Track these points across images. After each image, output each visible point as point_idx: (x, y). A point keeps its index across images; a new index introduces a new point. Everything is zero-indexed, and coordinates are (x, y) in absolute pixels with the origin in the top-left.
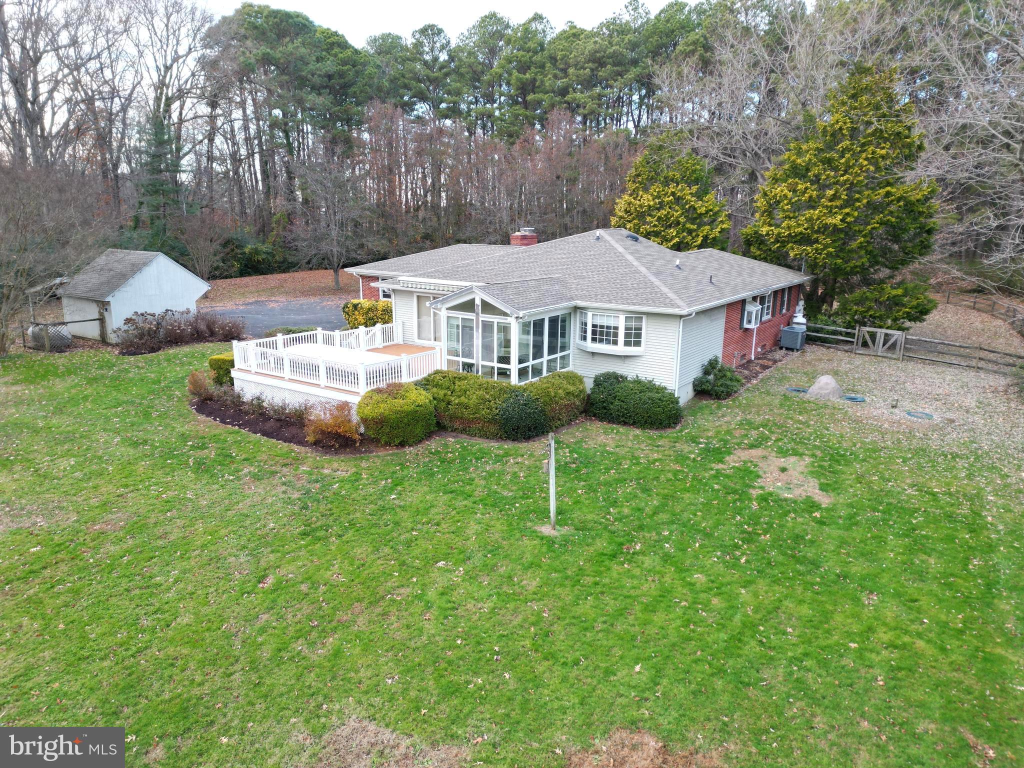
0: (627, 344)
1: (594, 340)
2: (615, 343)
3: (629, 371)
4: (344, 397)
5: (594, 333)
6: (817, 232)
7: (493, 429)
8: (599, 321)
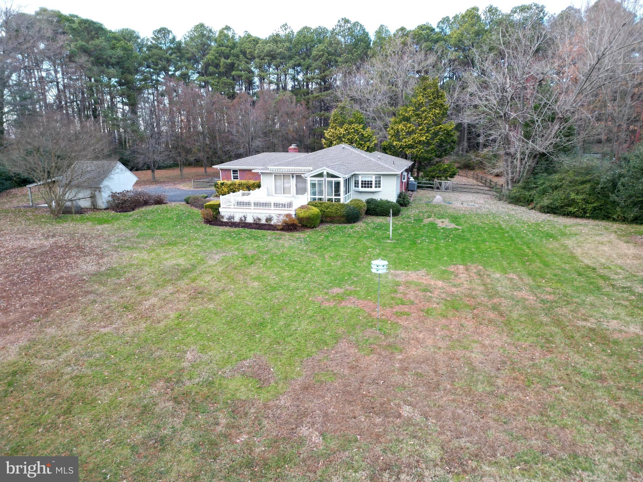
0: (376, 187)
1: (362, 187)
2: (371, 187)
3: (378, 197)
4: (287, 212)
5: (362, 184)
6: (417, 144)
7: (343, 219)
8: (364, 179)
